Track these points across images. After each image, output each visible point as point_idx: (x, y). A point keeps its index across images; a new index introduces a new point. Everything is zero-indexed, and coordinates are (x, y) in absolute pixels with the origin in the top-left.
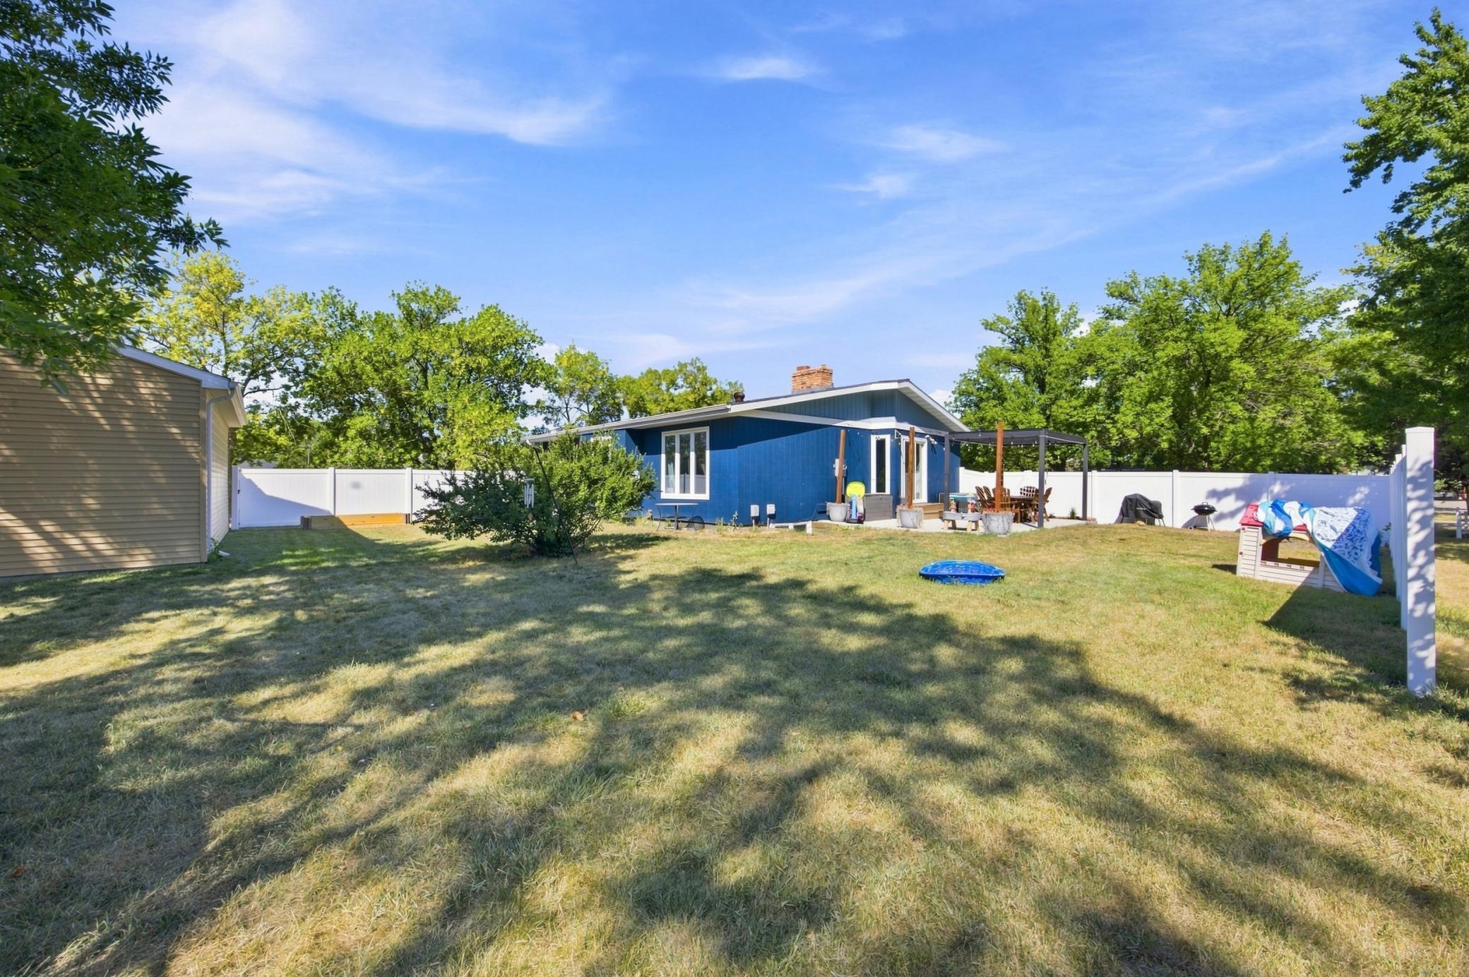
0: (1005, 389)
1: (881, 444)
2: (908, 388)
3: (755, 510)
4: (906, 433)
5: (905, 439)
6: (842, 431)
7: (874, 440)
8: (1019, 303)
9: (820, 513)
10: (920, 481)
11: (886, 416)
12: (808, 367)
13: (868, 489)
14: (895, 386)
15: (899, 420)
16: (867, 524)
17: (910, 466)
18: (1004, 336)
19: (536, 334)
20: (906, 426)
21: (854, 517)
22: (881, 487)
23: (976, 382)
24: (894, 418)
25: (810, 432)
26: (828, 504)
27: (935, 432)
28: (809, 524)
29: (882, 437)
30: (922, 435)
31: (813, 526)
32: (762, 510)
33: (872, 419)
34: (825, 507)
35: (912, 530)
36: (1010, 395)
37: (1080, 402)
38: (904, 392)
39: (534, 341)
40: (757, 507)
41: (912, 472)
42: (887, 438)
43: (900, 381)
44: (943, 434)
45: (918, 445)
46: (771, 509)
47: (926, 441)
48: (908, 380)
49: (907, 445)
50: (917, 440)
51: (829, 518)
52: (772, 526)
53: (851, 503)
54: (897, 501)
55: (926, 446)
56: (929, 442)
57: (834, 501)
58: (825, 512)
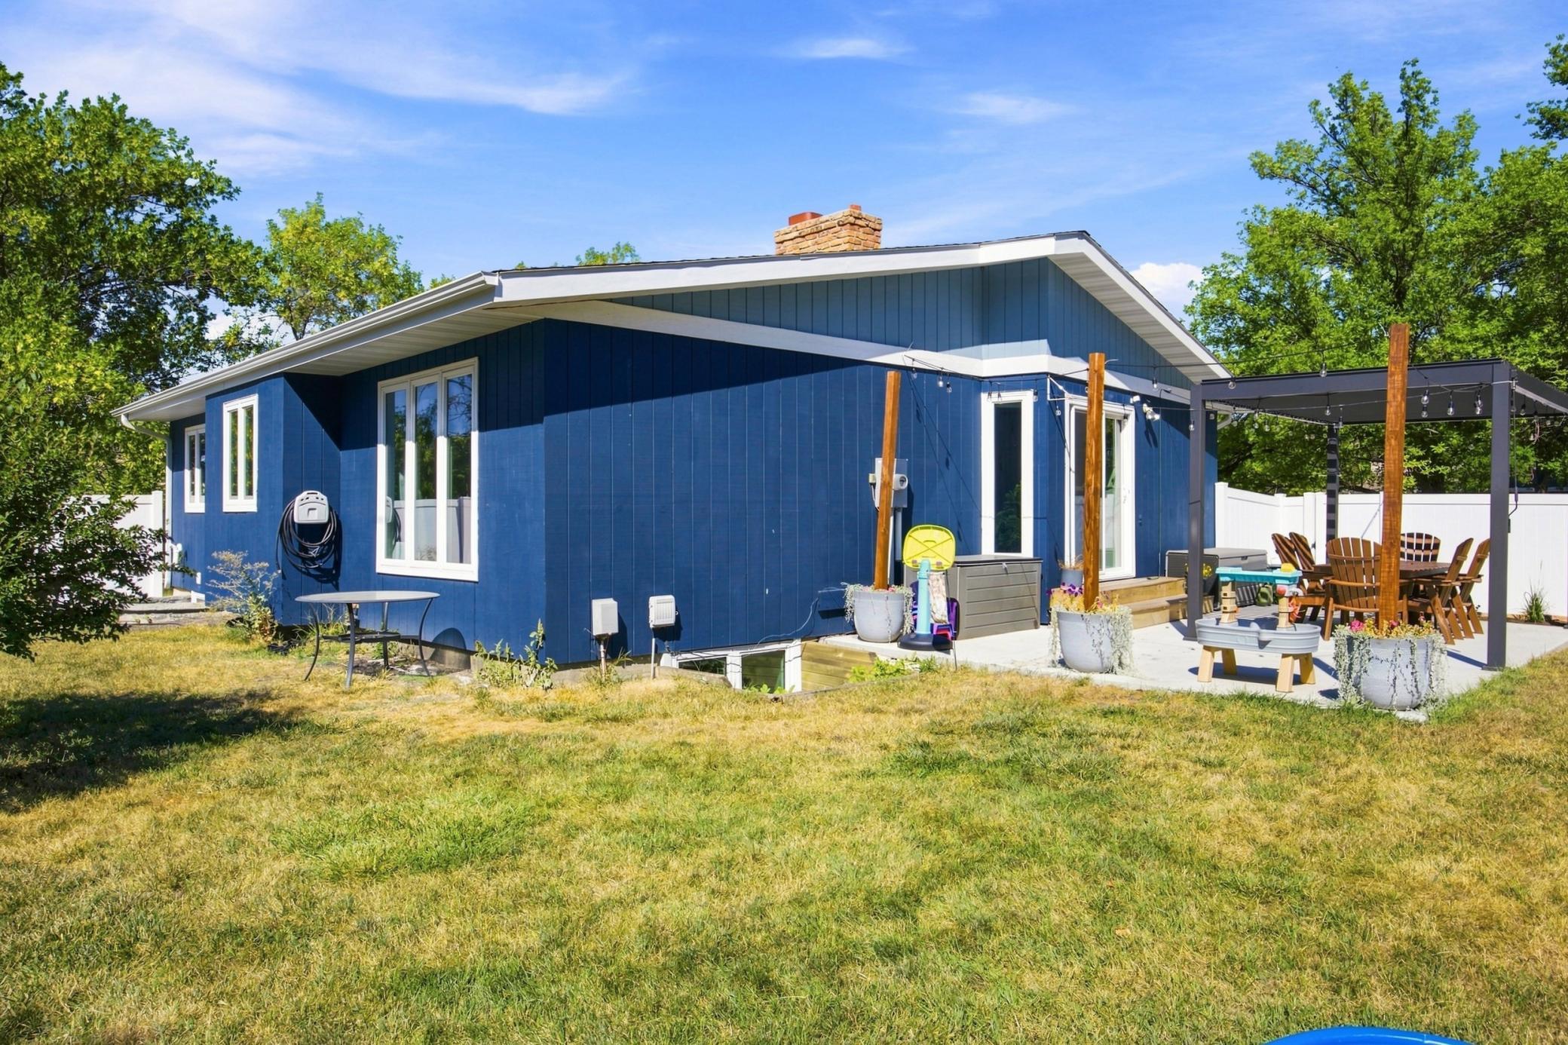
0: (1315, 301)
1: (1008, 417)
2: (1083, 259)
3: (604, 616)
4: (1077, 386)
5: (1074, 403)
6: (891, 374)
7: (987, 406)
8: (1342, 104)
9: (827, 614)
10: (1115, 517)
11: (1022, 338)
12: (815, 215)
13: (967, 542)
14: (1045, 248)
15: (1056, 351)
16: (964, 649)
17: (1090, 477)
18: (1301, 189)
19: (218, 172)
20: (1075, 367)
21: (923, 629)
22: (1008, 538)
23: (1241, 284)
24: (1044, 343)
25: (797, 380)
26: (851, 589)
27: (1154, 389)
28: (793, 650)
29: (1008, 397)
30: (1120, 396)
31: (808, 657)
32: (632, 612)
33: (984, 347)
34: (841, 597)
35: (1098, 679)
36: (1323, 312)
37: (1495, 326)
38: (1070, 270)
39: (211, 190)
40: (611, 604)
41: (1098, 493)
42: (1027, 400)
43: (1060, 236)
44: (1180, 395)
45: (1110, 423)
46: (662, 610)
47: (1131, 411)
48: (1083, 235)
49: (1081, 418)
50: (1111, 408)
51: (852, 630)
52: (669, 661)
53: (915, 586)
54: (1052, 576)
55: (1130, 426)
56: (1140, 416)
57: (867, 579)
58: (842, 612)
